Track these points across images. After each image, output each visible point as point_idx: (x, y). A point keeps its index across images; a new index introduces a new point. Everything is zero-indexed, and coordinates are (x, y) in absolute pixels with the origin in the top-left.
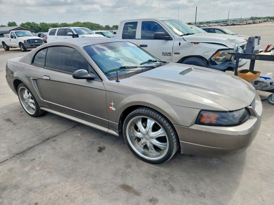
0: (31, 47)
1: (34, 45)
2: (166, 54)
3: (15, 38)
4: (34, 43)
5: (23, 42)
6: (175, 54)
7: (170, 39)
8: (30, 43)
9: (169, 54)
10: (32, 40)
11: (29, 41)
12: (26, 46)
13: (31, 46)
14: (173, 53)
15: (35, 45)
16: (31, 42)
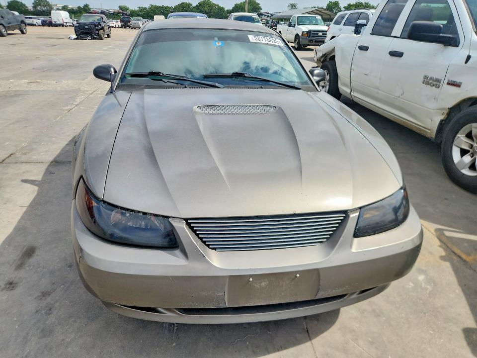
0: (310, 43)
1: (314, 41)
2: (431, 81)
3: (294, 27)
4: (316, 36)
5: (300, 35)
6: (449, 84)
7: (452, 42)
8: (310, 36)
9: (435, 83)
10: (314, 31)
11: (309, 32)
12: (303, 42)
13: (310, 41)
14: (446, 82)
15: (316, 41)
16: (312, 35)
